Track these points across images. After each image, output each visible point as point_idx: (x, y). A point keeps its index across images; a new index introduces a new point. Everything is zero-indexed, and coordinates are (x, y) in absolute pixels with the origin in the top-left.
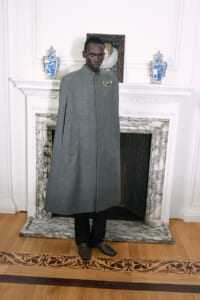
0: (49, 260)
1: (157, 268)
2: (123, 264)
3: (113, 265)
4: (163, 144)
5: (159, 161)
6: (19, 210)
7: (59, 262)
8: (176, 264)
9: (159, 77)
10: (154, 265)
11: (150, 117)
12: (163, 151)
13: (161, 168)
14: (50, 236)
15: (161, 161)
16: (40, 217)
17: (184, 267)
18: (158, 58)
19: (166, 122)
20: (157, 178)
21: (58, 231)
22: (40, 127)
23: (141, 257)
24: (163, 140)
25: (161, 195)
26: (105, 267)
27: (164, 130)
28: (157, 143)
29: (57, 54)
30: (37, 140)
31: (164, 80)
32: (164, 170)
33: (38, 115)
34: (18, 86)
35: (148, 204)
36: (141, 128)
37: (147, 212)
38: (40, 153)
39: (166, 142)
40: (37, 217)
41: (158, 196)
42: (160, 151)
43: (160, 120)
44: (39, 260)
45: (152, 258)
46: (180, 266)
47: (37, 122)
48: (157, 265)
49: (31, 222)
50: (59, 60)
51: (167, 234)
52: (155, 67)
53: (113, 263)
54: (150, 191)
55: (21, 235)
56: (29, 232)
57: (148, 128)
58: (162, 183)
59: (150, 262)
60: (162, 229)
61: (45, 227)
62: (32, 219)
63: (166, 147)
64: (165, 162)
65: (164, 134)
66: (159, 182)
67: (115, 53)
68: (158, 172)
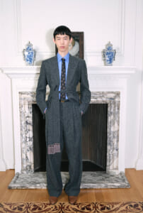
0: (32, 207)
1: (118, 209)
2: (91, 207)
3: (83, 209)
4: (116, 110)
5: (114, 124)
6: (9, 168)
7: (40, 209)
8: (133, 204)
9: (111, 61)
10: (116, 206)
11: (105, 91)
12: (116, 116)
13: (116, 129)
14: (33, 187)
15: (116, 124)
16: (25, 172)
17: (140, 207)
18: (109, 47)
19: (118, 94)
20: (114, 137)
21: (39, 183)
22: (22, 103)
23: (105, 201)
24: (117, 108)
25: (117, 150)
26: (77, 211)
27: (117, 100)
28: (112, 110)
29: (34, 47)
30: (21, 112)
31: (114, 63)
32: (118, 130)
33: (21, 93)
34: (4, 72)
35: (108, 158)
36: (99, 99)
37: (108, 164)
38: (23, 122)
39: (118, 109)
40: (22, 173)
41: (115, 151)
42: (114, 116)
43: (112, 92)
44: (23, 208)
45: (114, 201)
46: (136, 206)
47: (20, 99)
48: (118, 206)
49: (18, 177)
50: (35, 52)
51: (124, 181)
52: (107, 54)
53: (83, 207)
54: (109, 147)
55: (10, 188)
56: (16, 185)
57: (104, 99)
58: (118, 141)
59: (113, 204)
60: (120, 177)
61: (29, 180)
62: (18, 174)
63: (118, 112)
64: (118, 125)
65: (117, 103)
66: (115, 140)
67: (77, 45)
68: (114, 132)
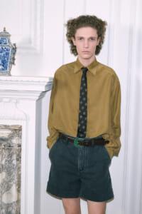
4: (15, 162)
9: (5, 65)
12: (15, 174)
13: (14, 199)
15: (14, 188)
19: (17, 131)
24: (14, 157)
27: (15, 141)
32: (18, 201)
39: (19, 159)
42: (9, 174)
43: (6, 127)
64: (19, 191)
65: (14, 147)
68: (9, 205)
